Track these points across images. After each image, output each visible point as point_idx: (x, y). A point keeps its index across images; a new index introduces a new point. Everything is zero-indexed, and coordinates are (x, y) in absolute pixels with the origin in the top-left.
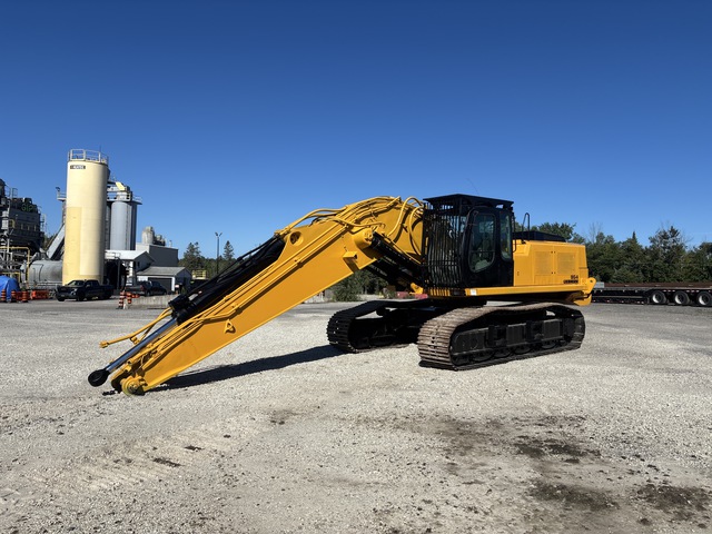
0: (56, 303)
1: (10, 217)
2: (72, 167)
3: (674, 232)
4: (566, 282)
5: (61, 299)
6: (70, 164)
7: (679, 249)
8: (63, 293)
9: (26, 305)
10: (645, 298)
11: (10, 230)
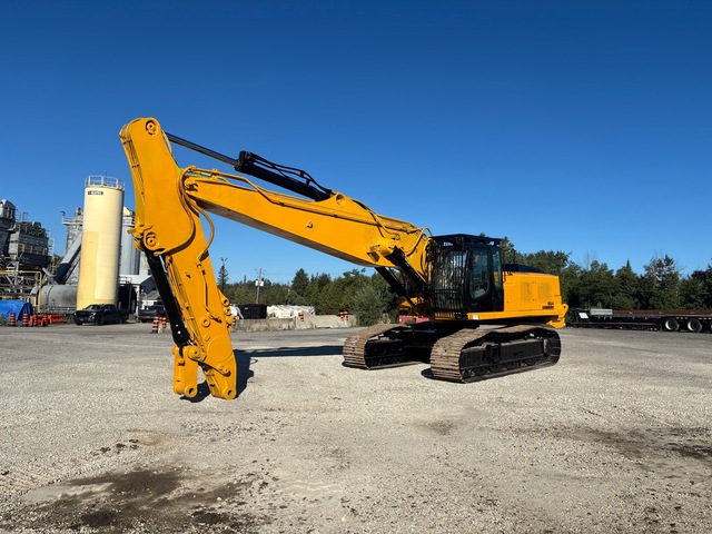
0: (74, 327)
1: (20, 241)
2: (90, 193)
3: (669, 261)
4: (545, 308)
5: (80, 323)
6: (87, 190)
7: (674, 276)
8: (81, 318)
9: (45, 329)
10: (657, 325)
11: (19, 253)
